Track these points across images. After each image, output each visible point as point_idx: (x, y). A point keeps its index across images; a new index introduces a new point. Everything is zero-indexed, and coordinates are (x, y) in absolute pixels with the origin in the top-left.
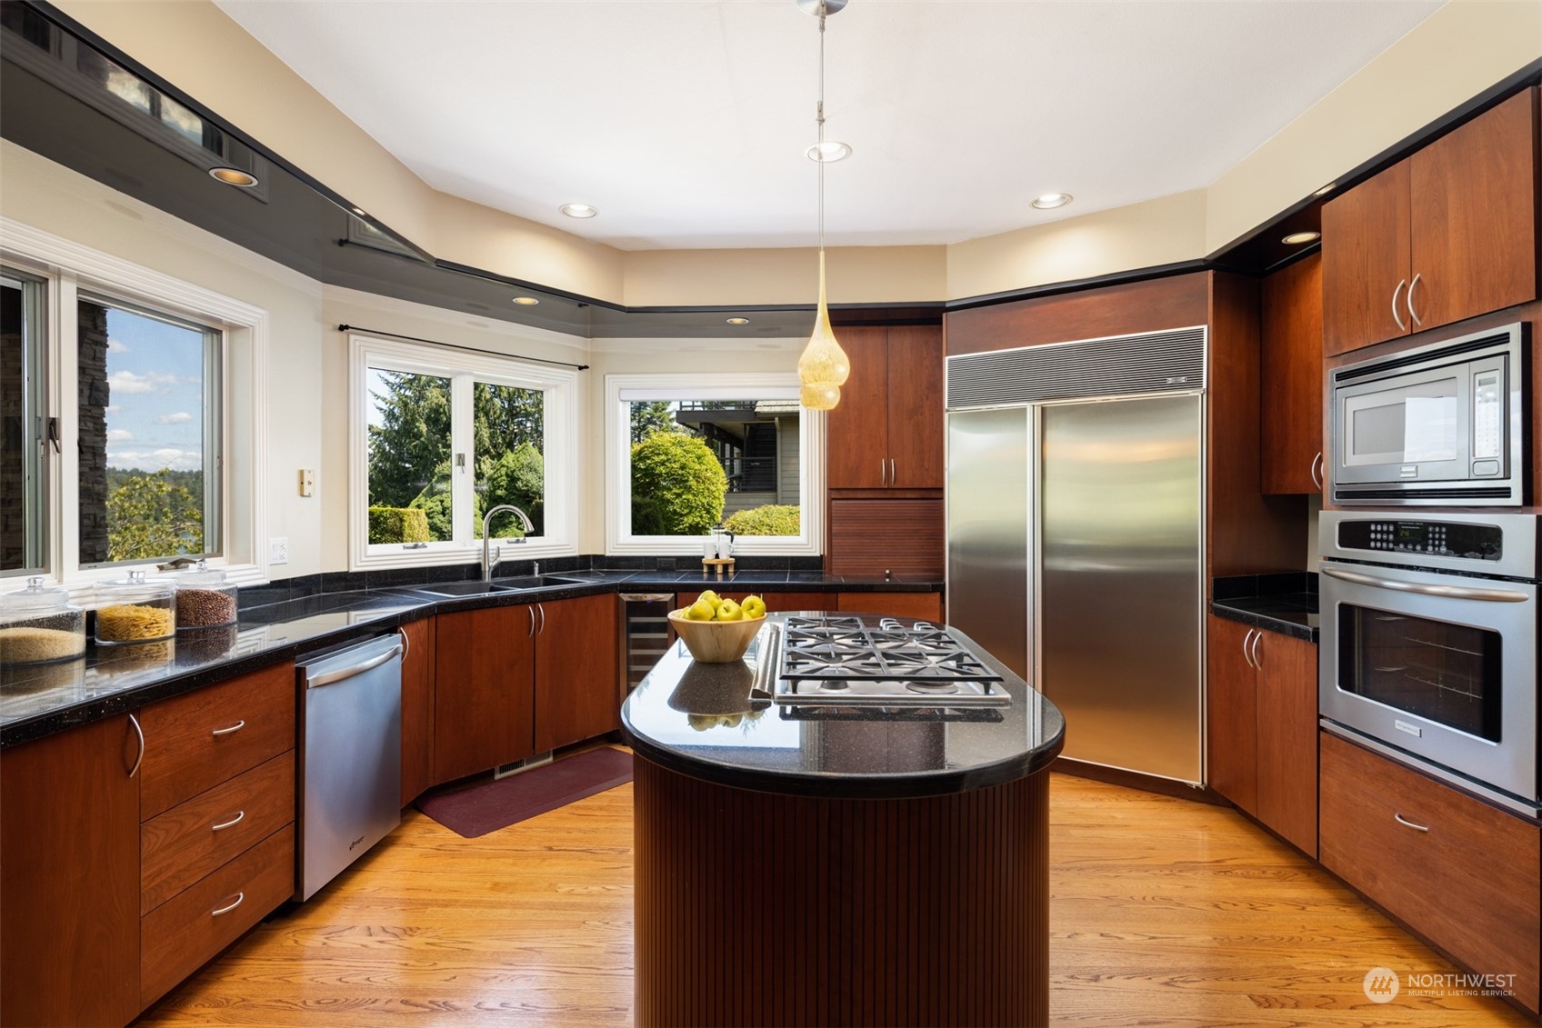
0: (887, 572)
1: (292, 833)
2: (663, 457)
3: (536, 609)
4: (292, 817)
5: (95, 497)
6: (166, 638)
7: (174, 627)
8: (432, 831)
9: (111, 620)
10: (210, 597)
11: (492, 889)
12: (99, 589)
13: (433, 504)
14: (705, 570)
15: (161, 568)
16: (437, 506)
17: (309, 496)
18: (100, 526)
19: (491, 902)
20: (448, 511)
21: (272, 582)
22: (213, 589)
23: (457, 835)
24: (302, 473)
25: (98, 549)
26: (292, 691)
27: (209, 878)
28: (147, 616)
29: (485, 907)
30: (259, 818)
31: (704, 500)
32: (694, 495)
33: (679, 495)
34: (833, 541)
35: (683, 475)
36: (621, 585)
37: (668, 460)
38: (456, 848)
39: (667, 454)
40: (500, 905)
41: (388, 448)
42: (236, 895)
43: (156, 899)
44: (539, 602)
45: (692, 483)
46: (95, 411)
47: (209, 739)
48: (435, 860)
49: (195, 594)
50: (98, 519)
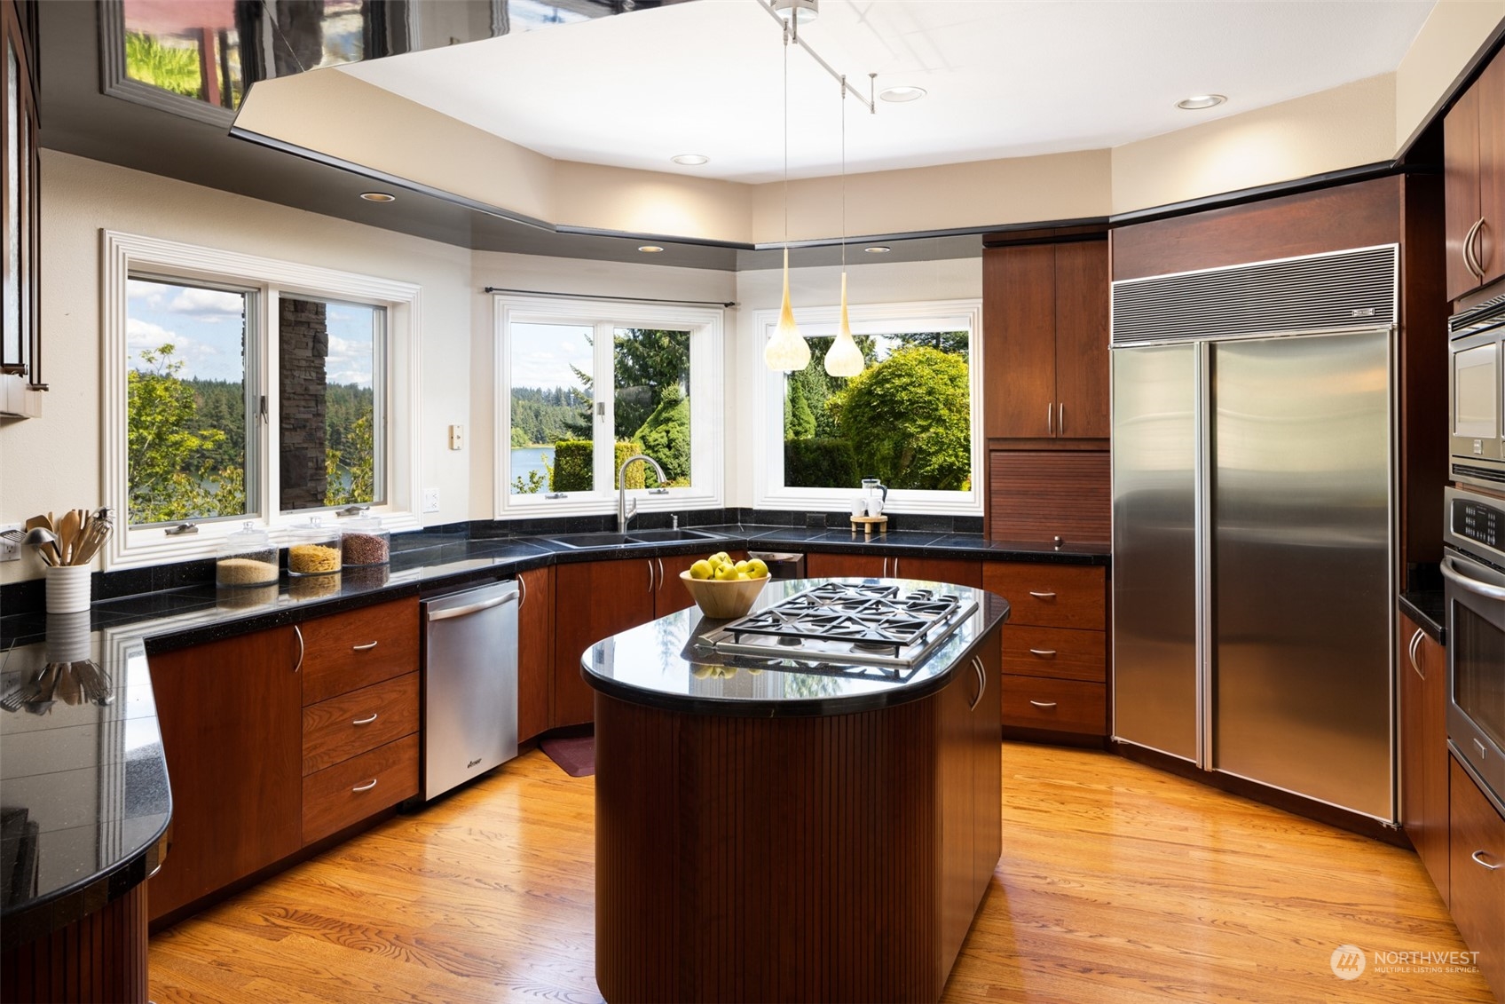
0: (1056, 538)
1: (417, 741)
2: (905, 380)
3: (656, 563)
4: (416, 728)
5: (317, 441)
6: (334, 573)
7: (340, 564)
8: (546, 768)
9: (297, 556)
10: (368, 541)
11: (575, 817)
12: (292, 531)
13: (657, 436)
14: (854, 528)
15: (339, 514)
16: (662, 437)
17: (458, 449)
18: (321, 469)
19: (570, 827)
20: (674, 444)
21: (425, 528)
22: (372, 534)
23: (565, 773)
24: (451, 428)
25: (319, 490)
26: (417, 622)
27: (350, 761)
28: (321, 554)
29: (563, 829)
30: (389, 722)
31: (959, 435)
32: (946, 428)
33: (925, 429)
34: (993, 500)
35: (930, 402)
36: (750, 542)
37: (912, 383)
38: (560, 783)
39: (910, 375)
40: (577, 830)
41: (630, 363)
42: (371, 780)
43: (313, 767)
44: (659, 556)
45: (942, 412)
46: (317, 362)
47: (350, 652)
48: (539, 789)
49: (358, 537)
50: (319, 462)
